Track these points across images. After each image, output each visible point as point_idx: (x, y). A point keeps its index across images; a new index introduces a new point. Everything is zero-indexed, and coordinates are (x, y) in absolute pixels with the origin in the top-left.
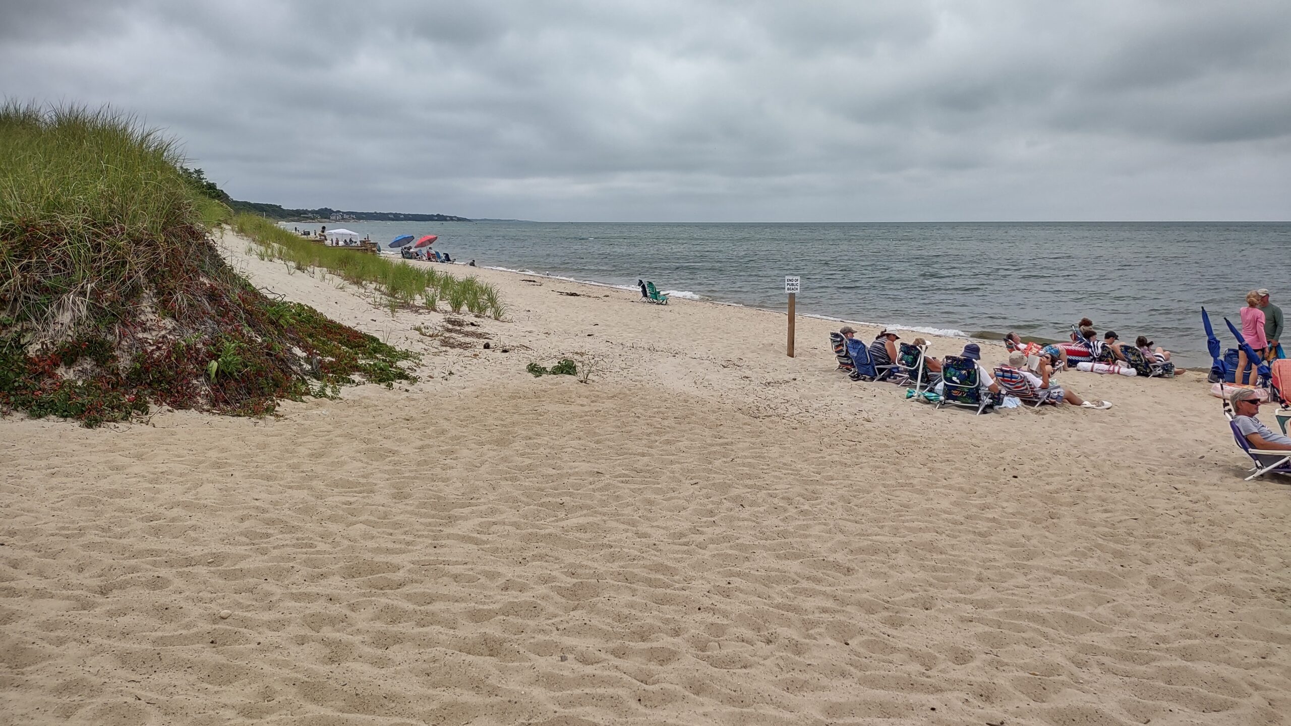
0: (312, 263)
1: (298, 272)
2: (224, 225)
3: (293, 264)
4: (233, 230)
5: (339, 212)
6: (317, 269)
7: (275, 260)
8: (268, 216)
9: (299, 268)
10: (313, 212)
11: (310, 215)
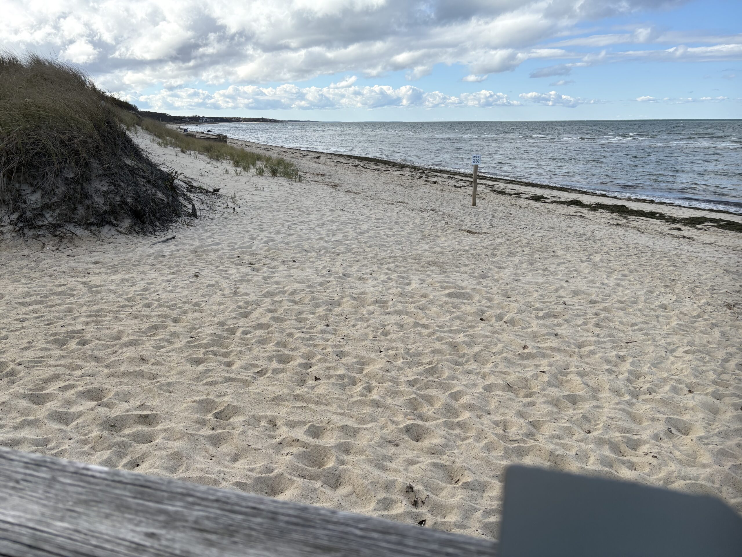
0: (190, 149)
1: (181, 155)
2: (137, 127)
3: (178, 149)
4: (142, 128)
5: (203, 117)
6: (193, 153)
7: (169, 148)
8: (162, 120)
9: (182, 151)
10: (189, 118)
11: (187, 119)
